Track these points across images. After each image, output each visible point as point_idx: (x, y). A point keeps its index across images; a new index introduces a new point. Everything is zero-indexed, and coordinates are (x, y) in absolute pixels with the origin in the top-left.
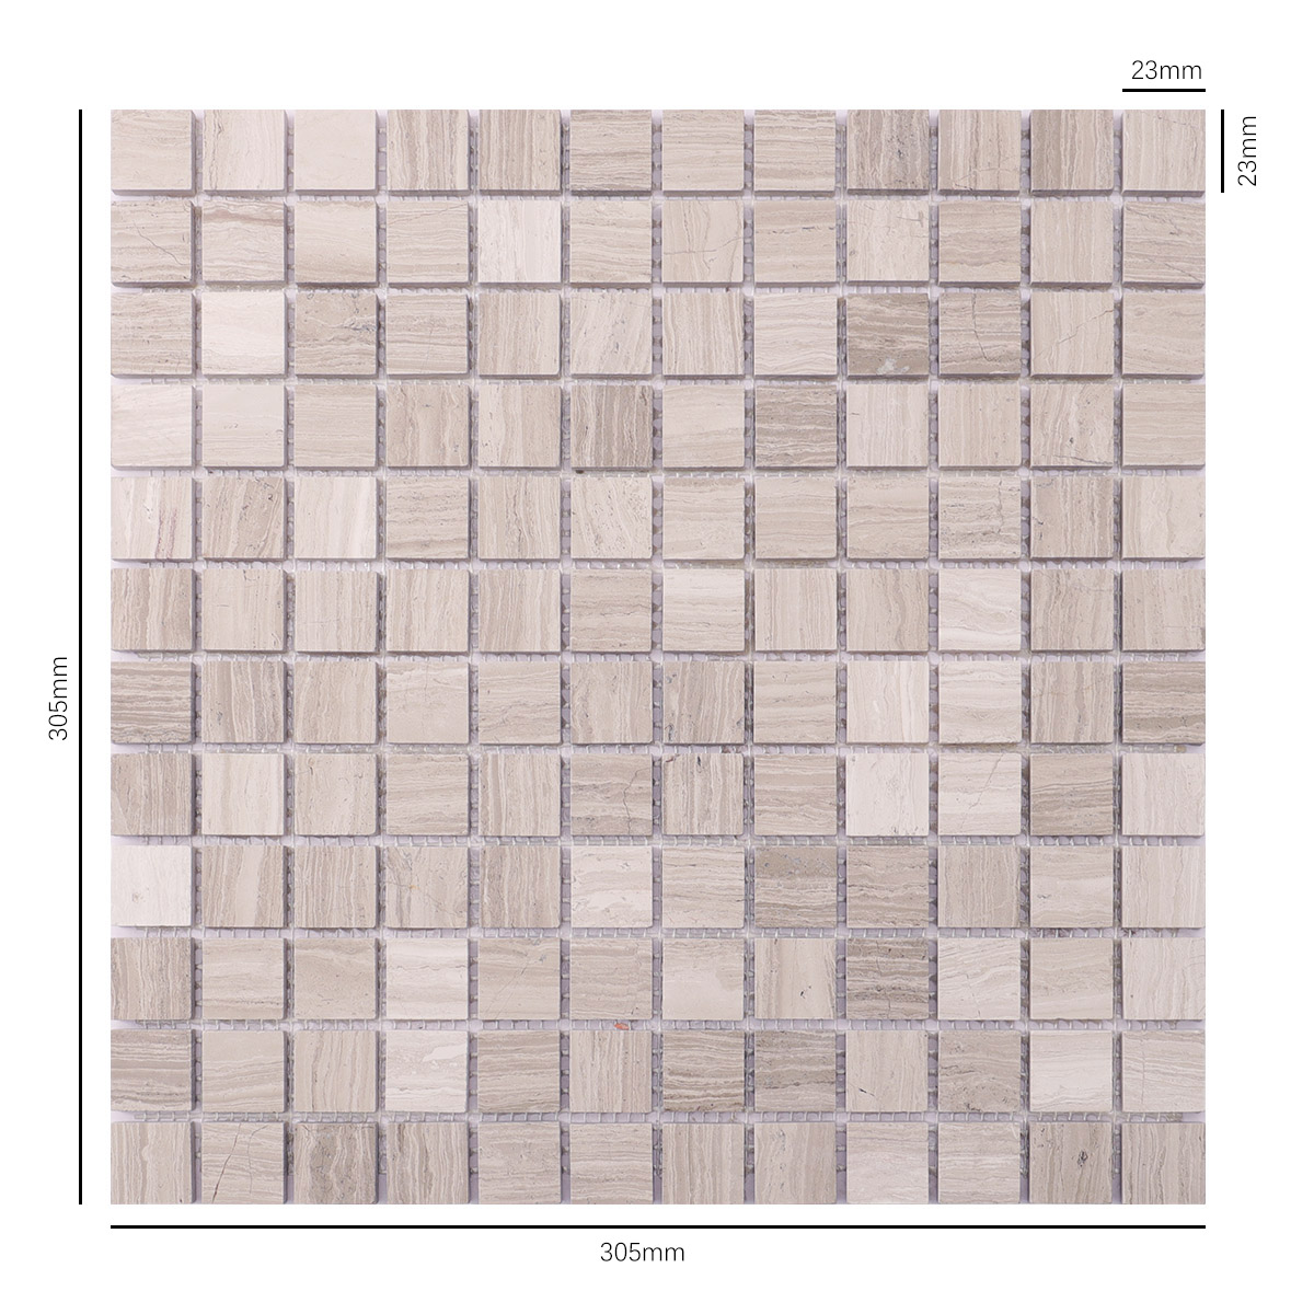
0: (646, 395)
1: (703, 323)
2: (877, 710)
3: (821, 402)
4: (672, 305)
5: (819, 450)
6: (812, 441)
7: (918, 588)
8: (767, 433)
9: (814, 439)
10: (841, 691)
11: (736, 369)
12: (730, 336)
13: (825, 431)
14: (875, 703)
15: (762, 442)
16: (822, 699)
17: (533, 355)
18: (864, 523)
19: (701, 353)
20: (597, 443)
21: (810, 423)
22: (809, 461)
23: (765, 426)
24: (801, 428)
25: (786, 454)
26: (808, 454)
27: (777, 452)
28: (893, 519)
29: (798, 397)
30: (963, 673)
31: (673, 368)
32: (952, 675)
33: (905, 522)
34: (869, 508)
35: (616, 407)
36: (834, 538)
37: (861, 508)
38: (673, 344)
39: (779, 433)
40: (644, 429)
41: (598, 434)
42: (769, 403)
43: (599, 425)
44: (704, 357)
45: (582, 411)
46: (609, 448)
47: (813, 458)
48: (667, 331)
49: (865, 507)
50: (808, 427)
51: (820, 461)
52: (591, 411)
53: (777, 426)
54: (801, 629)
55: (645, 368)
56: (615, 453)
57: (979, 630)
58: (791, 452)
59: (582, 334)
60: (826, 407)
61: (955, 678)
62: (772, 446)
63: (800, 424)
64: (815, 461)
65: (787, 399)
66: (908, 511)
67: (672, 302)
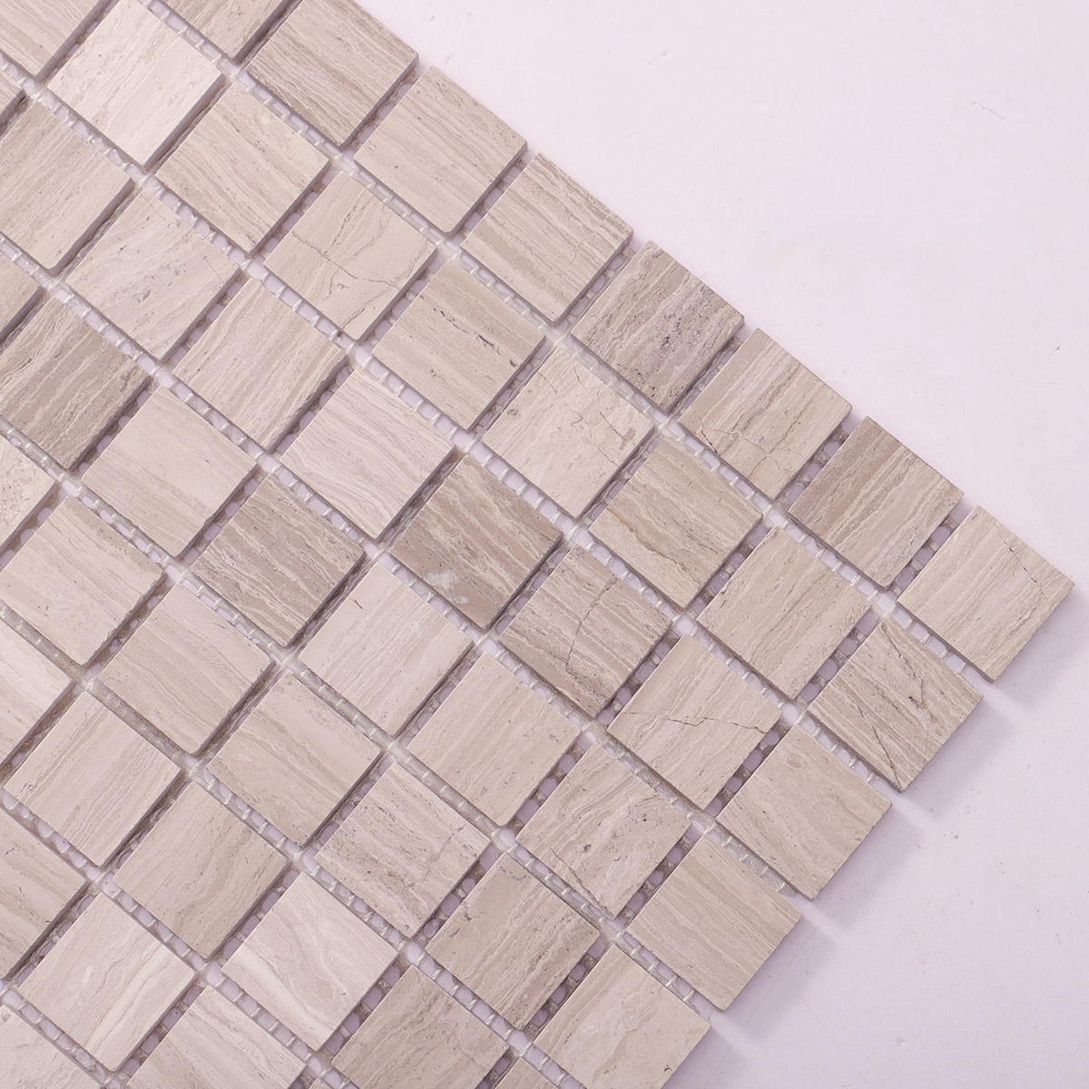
0: (133, 379)
1: (269, 351)
2: (85, 981)
3: (330, 557)
4: (251, 301)
5: (279, 611)
6: (281, 595)
7: (258, 873)
8: (235, 539)
9: (285, 594)
10: (62, 921)
11: (263, 436)
12: (288, 393)
13: (305, 595)
14: (89, 970)
15: (221, 547)
16: (32, 913)
17: (39, 223)
18: (260, 743)
19: (236, 386)
20: (26, 388)
21: (295, 570)
22: (257, 616)
23: (240, 531)
24: (281, 568)
25: (237, 585)
26: (262, 605)
27: (228, 572)
28: (298, 766)
29: (307, 530)
30: (225, 1022)
31: (189, 374)
32: (209, 1013)
33: (310, 782)
34: (282, 730)
35: (86, 364)
36: (209, 731)
37: (272, 721)
38: (214, 348)
39: (249, 552)
40: (96, 416)
41: (36, 379)
42: (268, 508)
43: (46, 369)
44: (238, 391)
45: (41, 336)
46: (35, 407)
47: (264, 615)
48: (219, 325)
49: (277, 725)
50: (289, 574)
51: (270, 625)
52: (51, 345)
53: (254, 543)
54: (78, 808)
55: (157, 348)
56: (38, 417)
57: (287, 986)
58: (245, 586)
59: (117, 247)
60: (331, 568)
61: (212, 1022)
62: (229, 561)
63: (284, 563)
64: (264, 621)
65: (293, 521)
66: (324, 771)
67: (254, 296)
